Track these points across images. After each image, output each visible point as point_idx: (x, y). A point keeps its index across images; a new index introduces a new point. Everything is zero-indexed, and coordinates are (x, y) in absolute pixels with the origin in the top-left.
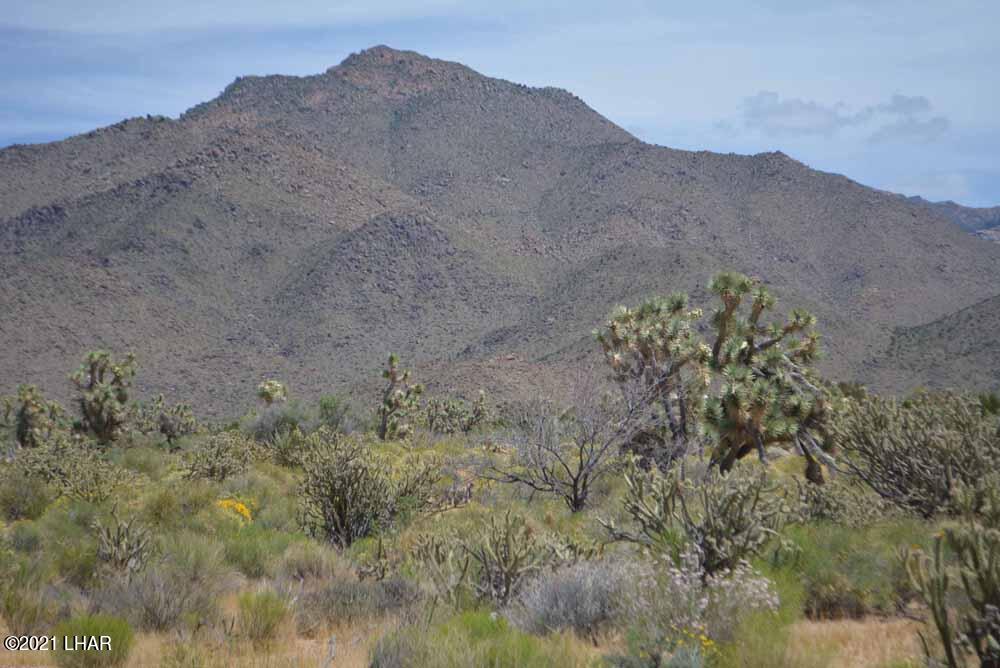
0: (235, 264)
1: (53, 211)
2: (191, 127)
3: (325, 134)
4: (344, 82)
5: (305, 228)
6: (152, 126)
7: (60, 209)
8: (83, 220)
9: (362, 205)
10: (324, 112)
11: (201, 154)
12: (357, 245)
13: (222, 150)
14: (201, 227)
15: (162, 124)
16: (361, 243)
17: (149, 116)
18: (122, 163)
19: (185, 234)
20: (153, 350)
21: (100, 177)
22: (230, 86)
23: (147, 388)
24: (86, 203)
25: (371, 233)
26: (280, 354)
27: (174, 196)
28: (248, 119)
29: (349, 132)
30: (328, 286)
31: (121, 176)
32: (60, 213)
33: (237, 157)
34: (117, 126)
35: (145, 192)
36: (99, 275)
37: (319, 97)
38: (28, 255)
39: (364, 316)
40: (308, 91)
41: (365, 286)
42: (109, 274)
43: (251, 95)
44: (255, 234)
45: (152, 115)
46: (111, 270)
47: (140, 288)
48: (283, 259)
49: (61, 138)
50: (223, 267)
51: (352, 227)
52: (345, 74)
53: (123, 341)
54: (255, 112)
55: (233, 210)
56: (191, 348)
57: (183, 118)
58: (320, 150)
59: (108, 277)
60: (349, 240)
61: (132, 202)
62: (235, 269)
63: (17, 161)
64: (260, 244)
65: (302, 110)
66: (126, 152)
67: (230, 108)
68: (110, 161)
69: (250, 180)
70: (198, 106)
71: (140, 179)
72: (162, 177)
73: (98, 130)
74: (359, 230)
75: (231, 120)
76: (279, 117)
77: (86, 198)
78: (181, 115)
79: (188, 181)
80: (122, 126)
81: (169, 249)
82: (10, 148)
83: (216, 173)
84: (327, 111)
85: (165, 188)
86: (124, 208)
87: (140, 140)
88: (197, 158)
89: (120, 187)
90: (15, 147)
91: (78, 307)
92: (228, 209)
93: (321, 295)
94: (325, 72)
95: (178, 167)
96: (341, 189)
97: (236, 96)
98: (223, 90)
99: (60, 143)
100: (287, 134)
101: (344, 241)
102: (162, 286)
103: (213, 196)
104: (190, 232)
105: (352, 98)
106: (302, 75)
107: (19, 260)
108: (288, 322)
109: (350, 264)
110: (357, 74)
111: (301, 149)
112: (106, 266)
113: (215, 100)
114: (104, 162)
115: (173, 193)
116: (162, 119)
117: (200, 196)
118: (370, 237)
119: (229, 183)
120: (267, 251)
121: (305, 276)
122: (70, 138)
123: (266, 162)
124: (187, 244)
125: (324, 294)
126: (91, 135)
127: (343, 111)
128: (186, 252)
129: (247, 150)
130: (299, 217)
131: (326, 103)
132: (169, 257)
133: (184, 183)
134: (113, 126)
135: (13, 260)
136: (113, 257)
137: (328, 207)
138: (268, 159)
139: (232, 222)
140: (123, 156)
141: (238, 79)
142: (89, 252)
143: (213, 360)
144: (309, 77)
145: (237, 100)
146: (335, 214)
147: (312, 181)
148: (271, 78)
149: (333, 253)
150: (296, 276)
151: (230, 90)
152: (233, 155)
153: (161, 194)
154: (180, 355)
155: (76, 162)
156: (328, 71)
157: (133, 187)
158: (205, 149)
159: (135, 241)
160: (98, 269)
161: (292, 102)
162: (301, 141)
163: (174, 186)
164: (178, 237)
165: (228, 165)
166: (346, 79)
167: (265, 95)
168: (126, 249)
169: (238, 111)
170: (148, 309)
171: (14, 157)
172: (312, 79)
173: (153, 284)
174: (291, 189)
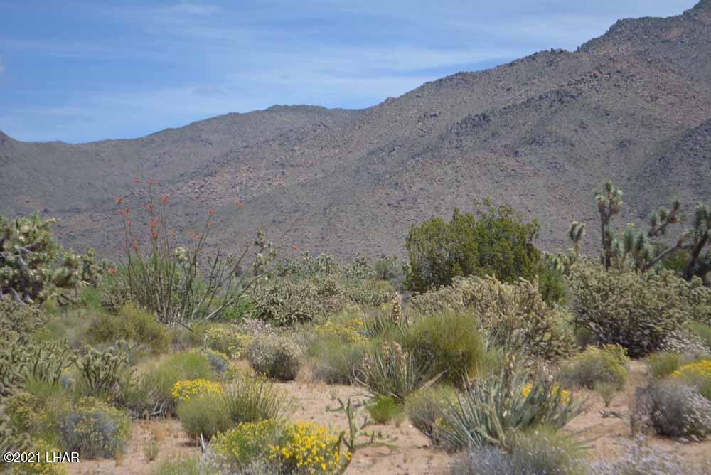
0: (607, 153)
1: (482, 118)
2: (582, 56)
3: (680, 59)
4: (695, 20)
5: (659, 127)
6: (553, 57)
7: (488, 117)
8: (503, 124)
9: (702, 109)
10: (679, 43)
11: (586, 76)
12: (696, 139)
13: (601, 73)
14: (584, 128)
15: (561, 55)
16: (699, 138)
17: (552, 50)
18: (533, 83)
19: (572, 133)
20: (548, 214)
21: (518, 94)
22: (613, 26)
23: (542, 241)
24: (506, 111)
25: (706, 130)
26: (637, 217)
27: (565, 106)
28: (625, 49)
29: (697, 57)
30: (673, 169)
31: (532, 93)
32: (487, 119)
33: (611, 77)
34: (530, 57)
35: (545, 103)
36: (511, 162)
37: (675, 33)
38: (465, 149)
39: (700, 191)
40: (668, 28)
41: (701, 169)
42: (517, 161)
43: (628, 32)
44: (622, 132)
45: (555, 49)
46: (520, 159)
47: (539, 171)
48: (642, 149)
49: (492, 67)
50: (598, 155)
51: (693, 126)
52: (696, 14)
53: (526, 208)
54: (629, 44)
55: (607, 115)
56: (574, 213)
57: (579, 50)
58: (673, 71)
59: (517, 164)
60: (690, 136)
61: (536, 110)
62: (608, 157)
63: (461, 83)
64: (626, 140)
65: (664, 42)
66: (536, 76)
67: (611, 41)
68: (525, 82)
69: (620, 93)
70: (589, 41)
71: (542, 94)
72: (558, 93)
73: (517, 61)
74: (697, 128)
75: (612, 50)
76: (646, 47)
77: (505, 108)
78: (578, 48)
79: (576, 95)
80: (533, 58)
81: (561, 144)
82: (456, 75)
83: (595, 89)
84: (682, 42)
85: (560, 100)
86: (531, 116)
87: (545, 67)
88: (583, 79)
89: (528, 100)
90: (460, 74)
91: (495, 184)
92: (604, 114)
93: (668, 176)
94: (681, 13)
95: (569, 85)
96: (686, 98)
97: (617, 33)
98: (608, 29)
99: (491, 70)
100: (649, 60)
101: (686, 137)
102: (555, 169)
103: (594, 106)
104: (576, 131)
105: (700, 32)
106: (665, 17)
107: (459, 152)
108: (644, 194)
109: (690, 152)
110: (705, 14)
111: (658, 71)
112: (516, 156)
113: (602, 36)
114: (521, 83)
115: (565, 104)
116: (561, 52)
117: (583, 106)
118: (706, 133)
119: (605, 96)
120: (631, 144)
121: (657, 161)
122: (498, 66)
123: (633, 80)
124: (573, 140)
125: (671, 174)
126: (511, 64)
127: (693, 41)
128: (573, 146)
129: (618, 72)
130: (655, 119)
131: (681, 36)
132: (560, 149)
133: (573, 97)
134: (527, 57)
135: (455, 152)
136: (521, 150)
137: (677, 112)
138: (634, 78)
139: (606, 124)
140: (534, 78)
141: (619, 21)
142: (506, 146)
143: (590, 222)
144: (668, 18)
145: (617, 36)
146: (681, 117)
147: (665, 93)
148: (642, 20)
149: (677, 144)
150: (651, 162)
151: (613, 29)
152: (608, 76)
153: (557, 104)
154: (566, 218)
155: (501, 84)
156: (684, 13)
157: (537, 100)
158: (589, 72)
159: (537, 138)
160: (510, 158)
161: (656, 36)
162: (659, 65)
163: (565, 99)
164: (567, 135)
165: (605, 84)
166: (696, 18)
167: (637, 31)
168: (530, 143)
169: (617, 44)
170: (544, 187)
171: (459, 81)
172: (671, 19)
173: (548, 168)
174: (650, 99)
